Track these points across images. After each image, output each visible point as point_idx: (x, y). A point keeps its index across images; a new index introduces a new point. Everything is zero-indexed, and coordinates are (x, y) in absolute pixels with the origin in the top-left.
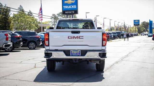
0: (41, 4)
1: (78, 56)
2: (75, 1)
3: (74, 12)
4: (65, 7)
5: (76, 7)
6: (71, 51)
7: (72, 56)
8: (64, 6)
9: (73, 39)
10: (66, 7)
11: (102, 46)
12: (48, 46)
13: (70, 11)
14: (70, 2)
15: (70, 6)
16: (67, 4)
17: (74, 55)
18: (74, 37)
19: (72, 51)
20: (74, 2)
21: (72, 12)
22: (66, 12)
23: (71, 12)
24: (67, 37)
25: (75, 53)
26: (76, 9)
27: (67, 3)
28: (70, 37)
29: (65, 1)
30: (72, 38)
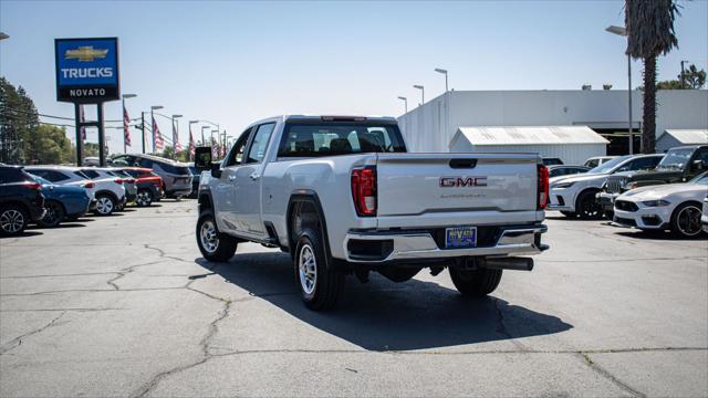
1: (471, 246)
2: (106, 51)
3: (103, 92)
4: (68, 73)
5: (111, 75)
6: (448, 231)
7: (451, 247)
8: (65, 71)
9: (455, 188)
10: (75, 73)
11: (536, 210)
12: (374, 214)
13: (87, 87)
14: (88, 52)
15: (90, 70)
16: (75, 63)
17: (456, 244)
18: (460, 182)
19: (451, 229)
20: (102, 53)
21: (96, 90)
22: (72, 93)
23: (94, 92)
24: (438, 182)
25: (459, 236)
26: (114, 81)
27: (77, 59)
28: (446, 182)
29: (68, 52)
30: (454, 183)
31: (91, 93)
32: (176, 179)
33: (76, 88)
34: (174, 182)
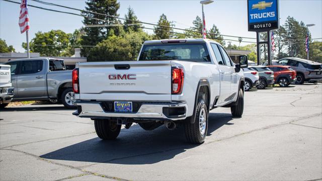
0: (203, 12)
2: (272, 3)
3: (270, 25)
4: (253, 16)
5: (274, 16)
6: (116, 103)
7: (118, 112)
8: (252, 15)
9: (116, 80)
10: (256, 16)
11: (172, 94)
12: (78, 92)
13: (262, 23)
14: (263, 5)
15: (264, 14)
16: (257, 11)
17: (121, 110)
19: (118, 102)
20: (270, 4)
21: (267, 24)
22: (255, 26)
23: (265, 25)
24: (108, 77)
25: (122, 106)
26: (275, 19)
27: (258, 9)
28: (112, 77)
29: (253, 5)
30: (115, 78)
31: (264, 26)
32: (310, 72)
33: (256, 24)
34: (309, 74)
